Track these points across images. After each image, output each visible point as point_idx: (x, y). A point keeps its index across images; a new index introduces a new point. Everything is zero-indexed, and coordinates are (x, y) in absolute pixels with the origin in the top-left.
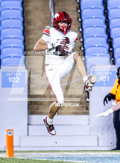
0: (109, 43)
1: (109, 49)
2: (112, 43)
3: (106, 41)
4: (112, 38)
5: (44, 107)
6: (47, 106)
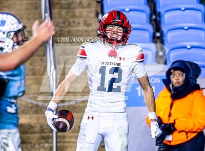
0: (153, 22)
1: (154, 34)
2: (160, 21)
3: (148, 20)
4: (159, 13)
5: (30, 148)
6: (35, 145)
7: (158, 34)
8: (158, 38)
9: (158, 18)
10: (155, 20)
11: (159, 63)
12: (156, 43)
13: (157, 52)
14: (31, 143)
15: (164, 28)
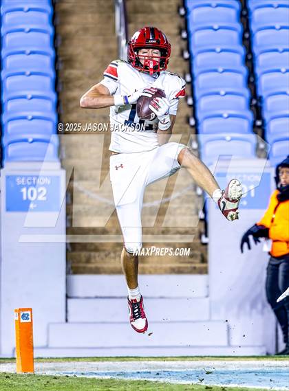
0: (253, 108)
1: (254, 122)
2: (261, 108)
4: (261, 97)
5: (104, 257)
6: (109, 253)
7: (259, 123)
8: (259, 127)
9: (259, 104)
10: (256, 106)
11: (259, 157)
12: (256, 133)
13: (258, 145)
14: (104, 251)
15: (266, 116)
